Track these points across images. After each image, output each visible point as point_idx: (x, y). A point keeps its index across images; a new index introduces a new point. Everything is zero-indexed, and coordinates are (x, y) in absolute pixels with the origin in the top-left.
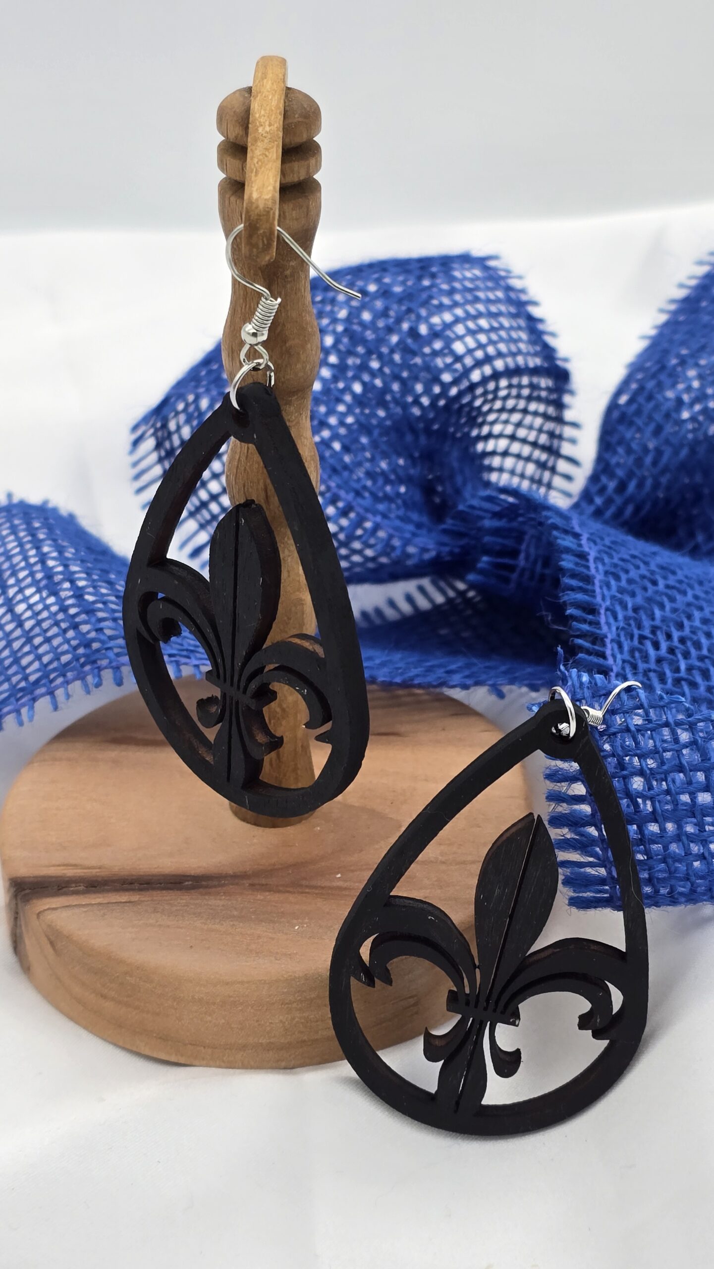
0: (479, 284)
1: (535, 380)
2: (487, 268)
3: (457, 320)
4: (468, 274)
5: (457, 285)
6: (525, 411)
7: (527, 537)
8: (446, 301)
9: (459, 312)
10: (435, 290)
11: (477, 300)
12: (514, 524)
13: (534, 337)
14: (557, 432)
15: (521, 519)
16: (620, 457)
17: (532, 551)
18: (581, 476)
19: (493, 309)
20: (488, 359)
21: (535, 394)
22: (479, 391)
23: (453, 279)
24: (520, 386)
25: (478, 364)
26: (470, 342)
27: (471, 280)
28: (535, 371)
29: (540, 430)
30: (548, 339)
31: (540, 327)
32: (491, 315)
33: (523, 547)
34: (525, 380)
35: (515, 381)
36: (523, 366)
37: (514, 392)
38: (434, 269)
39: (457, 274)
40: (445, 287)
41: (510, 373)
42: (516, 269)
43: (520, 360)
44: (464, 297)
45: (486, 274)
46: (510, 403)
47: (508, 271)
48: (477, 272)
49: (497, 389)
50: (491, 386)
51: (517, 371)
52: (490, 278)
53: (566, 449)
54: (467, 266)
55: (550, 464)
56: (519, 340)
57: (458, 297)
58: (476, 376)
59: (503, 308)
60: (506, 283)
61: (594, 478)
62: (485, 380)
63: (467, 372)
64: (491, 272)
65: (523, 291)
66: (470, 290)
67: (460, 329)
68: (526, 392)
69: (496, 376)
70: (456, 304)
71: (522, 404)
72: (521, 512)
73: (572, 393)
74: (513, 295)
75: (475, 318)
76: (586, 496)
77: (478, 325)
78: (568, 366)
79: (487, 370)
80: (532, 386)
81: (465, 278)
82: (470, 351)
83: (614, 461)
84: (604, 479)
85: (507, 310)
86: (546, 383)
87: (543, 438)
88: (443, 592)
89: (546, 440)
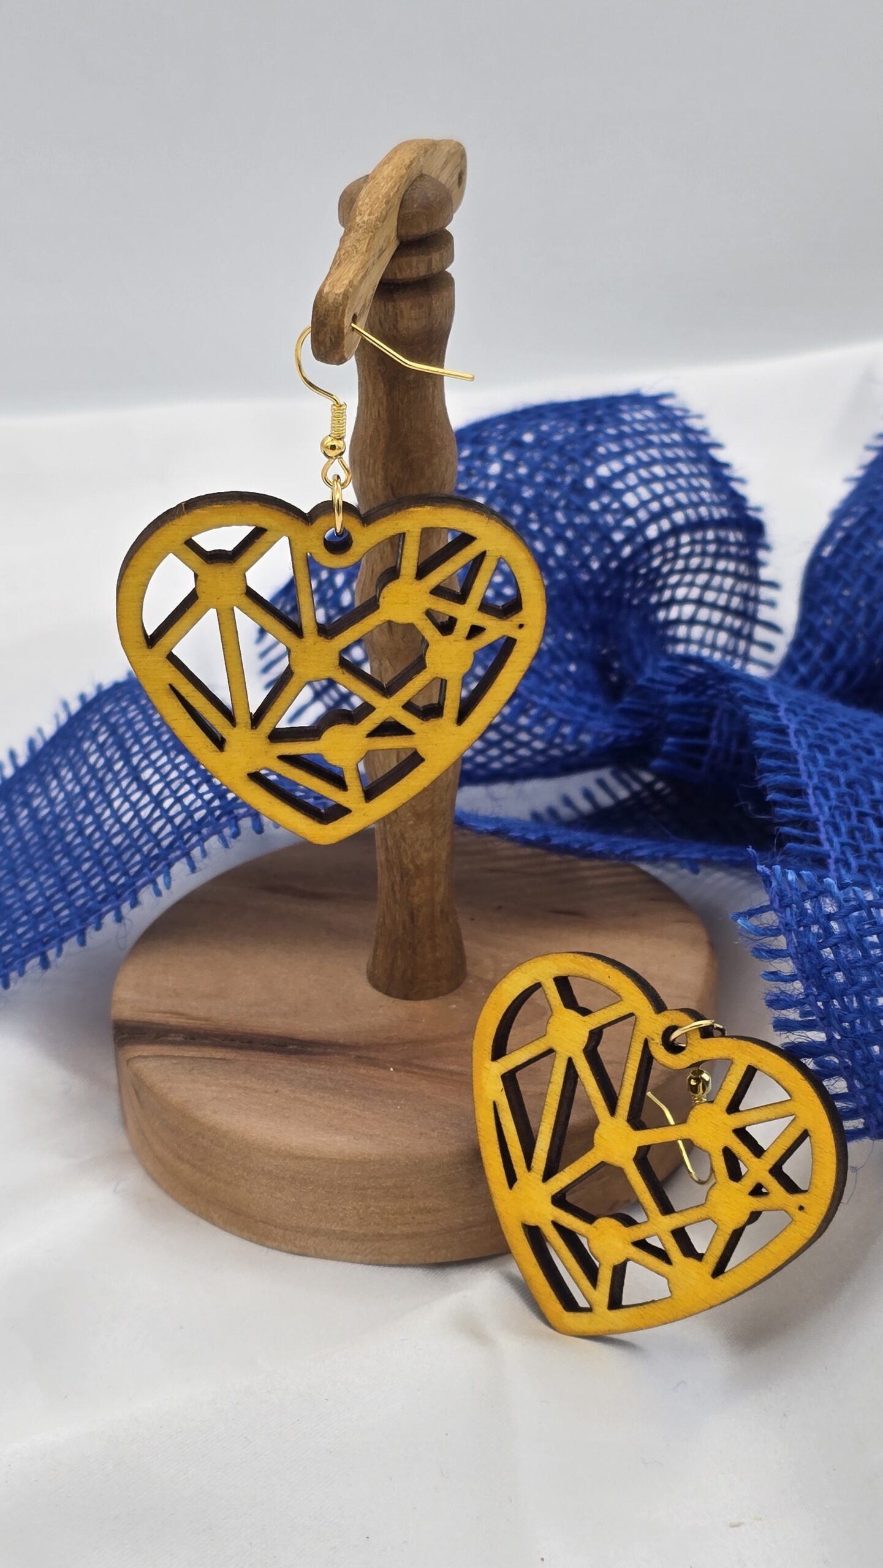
0: (652, 426)
1: (723, 534)
2: (660, 408)
3: (628, 469)
4: (638, 416)
5: (626, 429)
6: (712, 571)
7: (718, 713)
8: (614, 448)
9: (630, 460)
10: (601, 436)
11: (650, 444)
12: (704, 698)
13: (718, 485)
14: (752, 593)
15: (711, 692)
16: (828, 620)
17: (725, 727)
18: (782, 643)
19: (669, 454)
20: (665, 512)
21: (723, 550)
22: (657, 549)
23: (623, 422)
24: (704, 542)
25: (655, 518)
26: (644, 493)
27: (642, 422)
28: (721, 524)
29: (732, 593)
30: (736, 486)
31: (726, 472)
32: (666, 461)
33: (715, 723)
34: (710, 535)
35: (698, 536)
36: (707, 518)
37: (698, 548)
38: (599, 413)
39: (626, 417)
40: (611, 431)
41: (691, 526)
42: (695, 407)
43: (703, 511)
44: (634, 442)
45: (659, 415)
46: (694, 562)
47: (685, 411)
48: (649, 413)
49: (678, 546)
50: (671, 542)
51: (701, 524)
52: (665, 419)
53: (764, 613)
54: (637, 406)
55: (746, 631)
56: (702, 488)
57: (628, 444)
58: (652, 532)
59: (681, 453)
60: (683, 424)
61: (797, 644)
62: (663, 536)
63: (642, 527)
64: (666, 412)
65: (703, 432)
66: (641, 434)
67: (632, 479)
68: (712, 548)
69: (676, 530)
70: (625, 451)
71: (708, 563)
72: (710, 682)
73: (767, 547)
74: (691, 437)
75: (648, 465)
76: (789, 664)
77: (652, 474)
78: (761, 516)
79: (665, 524)
80: (719, 541)
81: (634, 421)
82: (644, 504)
83: (819, 622)
84: (809, 644)
85: (686, 455)
86: (735, 537)
87: (736, 602)
88: (626, 785)
89: (740, 603)
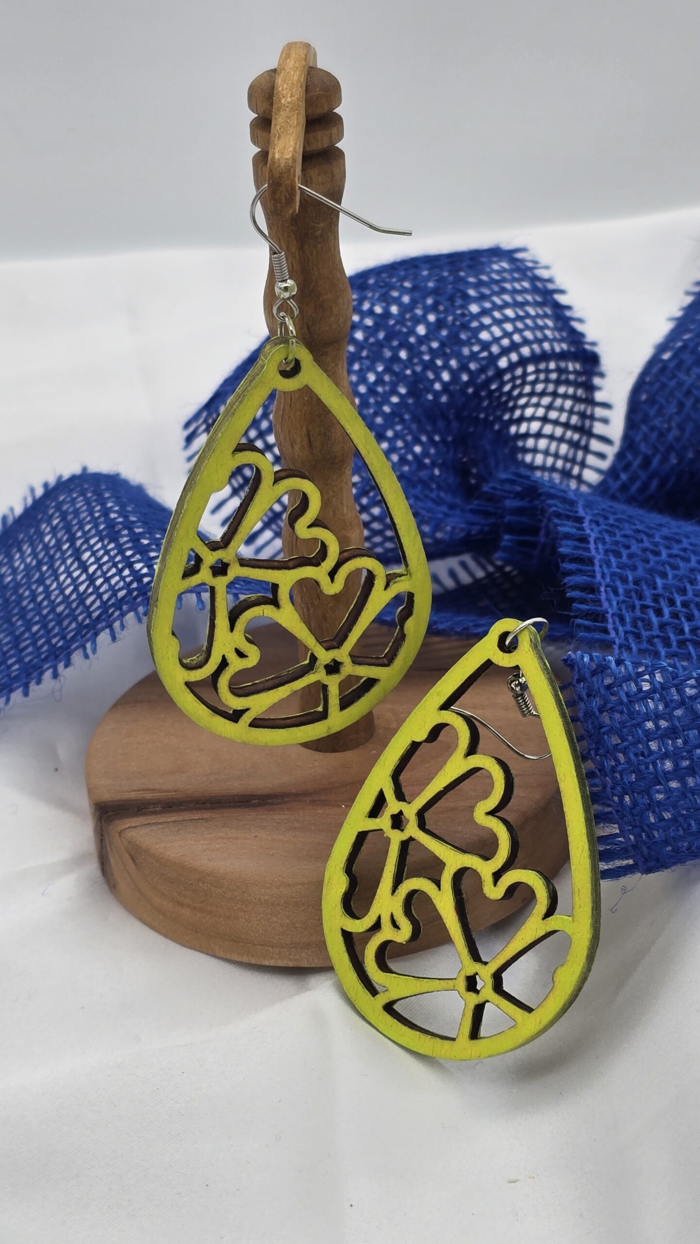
0: (506, 275)
1: (563, 364)
2: (514, 260)
3: (484, 311)
4: (496, 267)
5: (485, 278)
6: (555, 394)
8: (473, 293)
9: (487, 304)
10: (464, 283)
11: (503, 291)
13: (560, 324)
14: (589, 412)
18: (611, 453)
19: (519, 299)
20: (515, 347)
21: (563, 377)
22: (507, 377)
23: (482, 272)
24: (548, 371)
25: (505, 351)
26: (496, 331)
27: (498, 272)
28: (562, 356)
29: (571, 412)
30: (575, 325)
31: (567, 313)
32: (517, 305)
34: (552, 365)
35: (542, 366)
36: (549, 352)
37: (542, 376)
38: (463, 264)
39: (486, 268)
40: (473, 280)
41: (536, 358)
43: (546, 346)
44: (491, 289)
45: (513, 266)
46: (539, 387)
47: (535, 263)
48: (504, 265)
49: (525, 374)
50: (519, 371)
51: (544, 357)
52: (517, 270)
53: (599, 428)
54: (495, 259)
55: (583, 443)
56: (546, 327)
57: (486, 290)
58: (503, 363)
59: (529, 298)
60: (532, 273)
61: (620, 456)
62: (512, 367)
63: (494, 359)
64: (518, 264)
65: (550, 281)
66: (497, 282)
67: (487, 319)
68: (554, 376)
69: (523, 362)
70: (483, 296)
71: (551, 388)
73: (601, 375)
74: (539, 285)
75: (500, 308)
76: (615, 471)
77: (504, 315)
78: (597, 349)
79: (514, 357)
80: (559, 370)
81: (493, 271)
82: (497, 340)
84: (630, 456)
85: (534, 299)
86: (574, 367)
87: (574, 420)
88: (483, 568)
89: (578, 420)
